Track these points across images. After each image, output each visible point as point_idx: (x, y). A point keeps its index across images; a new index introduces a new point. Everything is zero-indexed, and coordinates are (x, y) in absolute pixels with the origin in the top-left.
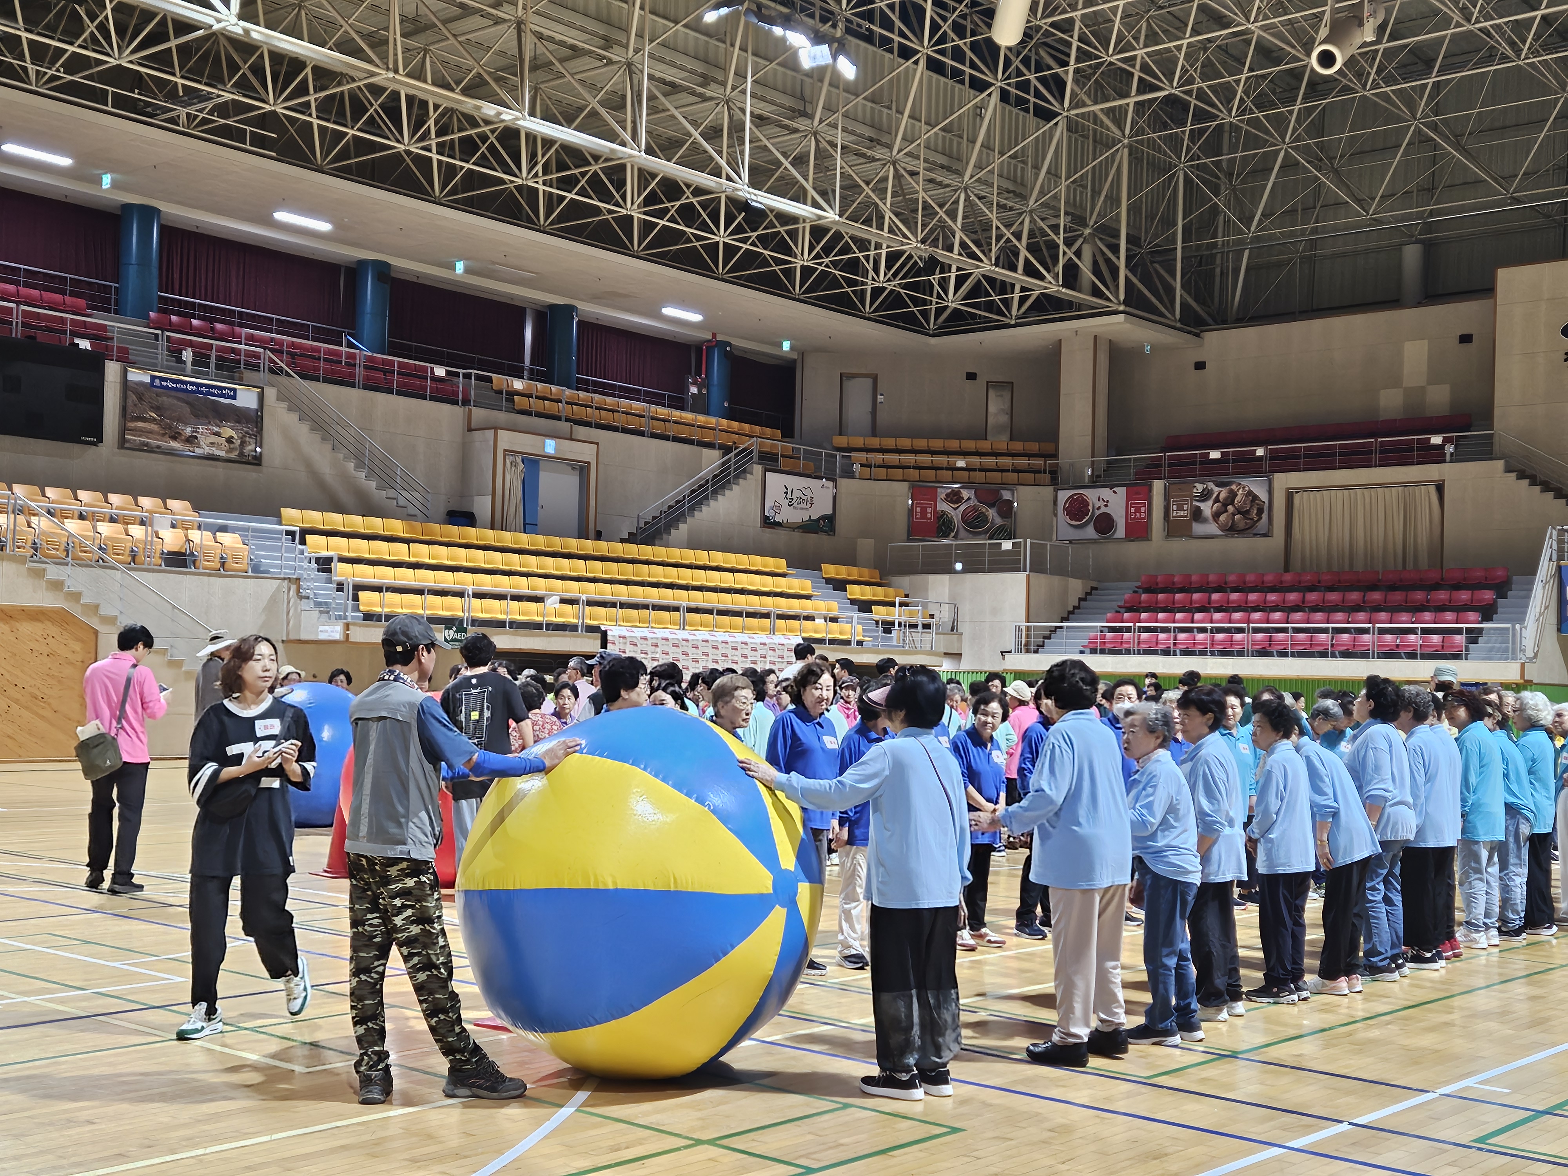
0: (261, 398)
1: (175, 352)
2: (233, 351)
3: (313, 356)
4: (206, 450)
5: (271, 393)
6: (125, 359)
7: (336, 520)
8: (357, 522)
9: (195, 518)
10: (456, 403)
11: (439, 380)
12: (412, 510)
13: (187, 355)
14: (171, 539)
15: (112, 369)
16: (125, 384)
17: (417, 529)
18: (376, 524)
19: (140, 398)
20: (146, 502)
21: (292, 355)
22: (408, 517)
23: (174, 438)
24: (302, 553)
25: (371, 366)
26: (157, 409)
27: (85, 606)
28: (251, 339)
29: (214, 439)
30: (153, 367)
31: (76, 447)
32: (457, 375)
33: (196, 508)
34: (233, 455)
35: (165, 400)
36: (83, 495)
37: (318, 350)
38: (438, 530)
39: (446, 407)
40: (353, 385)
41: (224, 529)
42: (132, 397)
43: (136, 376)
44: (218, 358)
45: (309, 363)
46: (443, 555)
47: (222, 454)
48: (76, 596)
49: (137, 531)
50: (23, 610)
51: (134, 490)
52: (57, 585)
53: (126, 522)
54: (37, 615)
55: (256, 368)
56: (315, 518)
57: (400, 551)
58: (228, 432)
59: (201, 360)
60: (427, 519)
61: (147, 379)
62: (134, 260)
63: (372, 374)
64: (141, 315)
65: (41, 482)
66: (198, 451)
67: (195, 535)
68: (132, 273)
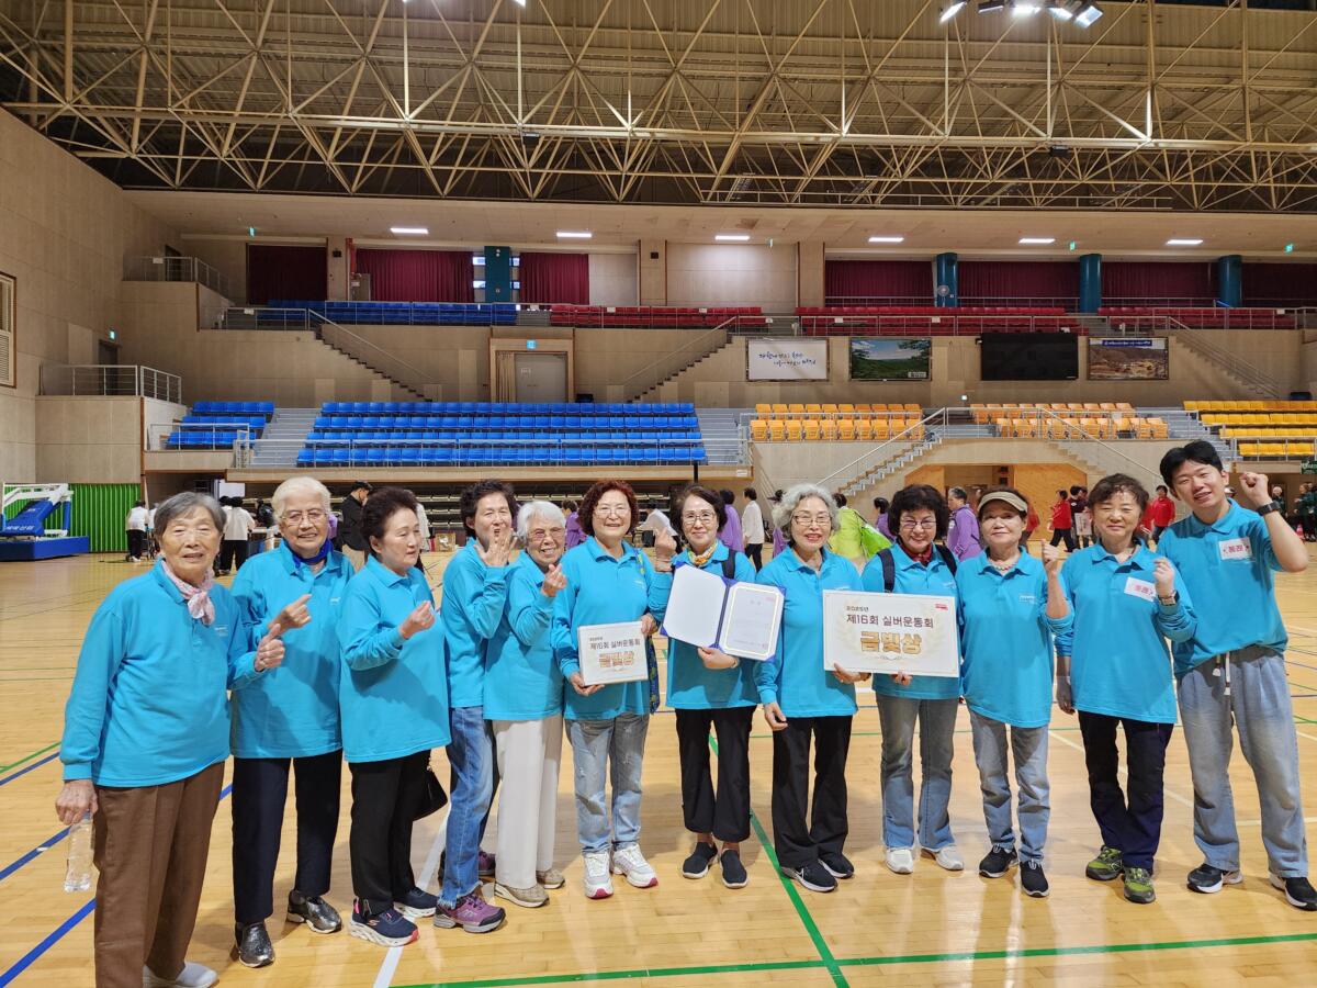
0: (1167, 341)
1: (1115, 327)
2: (1147, 320)
3: (1196, 315)
4: (1136, 375)
5: (1172, 340)
6: (1087, 333)
7: (1220, 405)
8: (1233, 405)
9: (1133, 411)
10: (1292, 328)
11: (1281, 316)
12: (1267, 395)
13: (1122, 327)
14: (1121, 423)
15: (1082, 340)
16: (1089, 347)
17: (1273, 405)
18: (1246, 405)
19: (1097, 352)
20: (1105, 406)
21: (1182, 317)
22: (1265, 399)
23: (1117, 371)
24: (1201, 424)
25: (1233, 315)
26: (1107, 357)
27: (1079, 462)
28: (1157, 313)
29: (1140, 369)
30: (1103, 335)
31: (1065, 382)
32: (1293, 311)
33: (1133, 406)
34: (1152, 376)
35: (1111, 352)
36: (1071, 405)
37: (1199, 312)
38: (1288, 405)
39: (1286, 332)
40: (1222, 328)
41: (1150, 416)
42: (1093, 353)
43: (1094, 342)
44: (1140, 325)
45: (1194, 320)
46: (1294, 419)
47: (1145, 376)
48: (1074, 457)
49: (1102, 421)
50: (1048, 465)
51: (1098, 400)
52: (1064, 452)
53: (1096, 417)
54: (1055, 467)
55: (1163, 327)
56: (1206, 405)
57: (1265, 419)
58: (1148, 364)
59: (1130, 328)
60: (1278, 399)
61: (1101, 343)
62: (1087, 283)
63: (1234, 319)
64: (1093, 310)
65: (1049, 401)
66: (1131, 376)
67: (1135, 421)
68: (1087, 289)
